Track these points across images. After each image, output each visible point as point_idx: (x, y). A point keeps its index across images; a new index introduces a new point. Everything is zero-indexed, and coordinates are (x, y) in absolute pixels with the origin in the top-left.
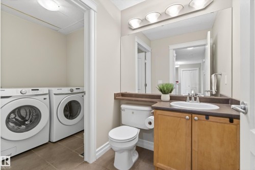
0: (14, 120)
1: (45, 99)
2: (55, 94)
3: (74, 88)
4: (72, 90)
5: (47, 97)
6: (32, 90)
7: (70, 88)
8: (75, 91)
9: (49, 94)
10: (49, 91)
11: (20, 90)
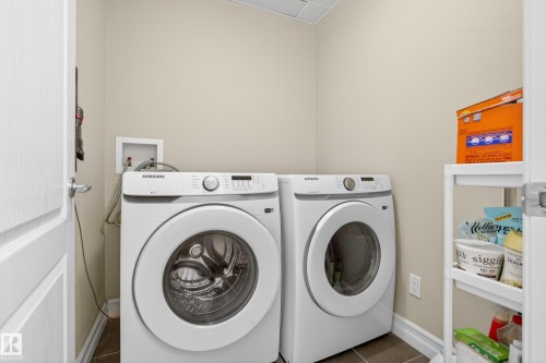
0: (201, 260)
1: (268, 211)
2: (298, 196)
3: (356, 178)
4: (349, 184)
5: (273, 203)
6: (234, 178)
7: (342, 177)
8: (361, 187)
9: (280, 193)
10: (280, 183)
11: (201, 176)
